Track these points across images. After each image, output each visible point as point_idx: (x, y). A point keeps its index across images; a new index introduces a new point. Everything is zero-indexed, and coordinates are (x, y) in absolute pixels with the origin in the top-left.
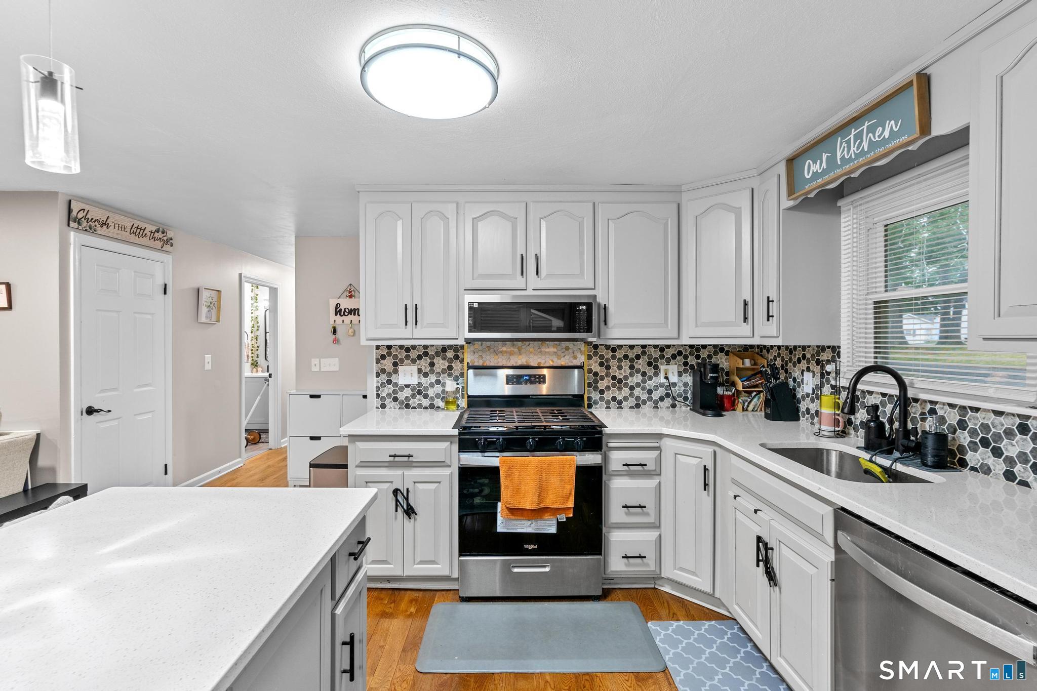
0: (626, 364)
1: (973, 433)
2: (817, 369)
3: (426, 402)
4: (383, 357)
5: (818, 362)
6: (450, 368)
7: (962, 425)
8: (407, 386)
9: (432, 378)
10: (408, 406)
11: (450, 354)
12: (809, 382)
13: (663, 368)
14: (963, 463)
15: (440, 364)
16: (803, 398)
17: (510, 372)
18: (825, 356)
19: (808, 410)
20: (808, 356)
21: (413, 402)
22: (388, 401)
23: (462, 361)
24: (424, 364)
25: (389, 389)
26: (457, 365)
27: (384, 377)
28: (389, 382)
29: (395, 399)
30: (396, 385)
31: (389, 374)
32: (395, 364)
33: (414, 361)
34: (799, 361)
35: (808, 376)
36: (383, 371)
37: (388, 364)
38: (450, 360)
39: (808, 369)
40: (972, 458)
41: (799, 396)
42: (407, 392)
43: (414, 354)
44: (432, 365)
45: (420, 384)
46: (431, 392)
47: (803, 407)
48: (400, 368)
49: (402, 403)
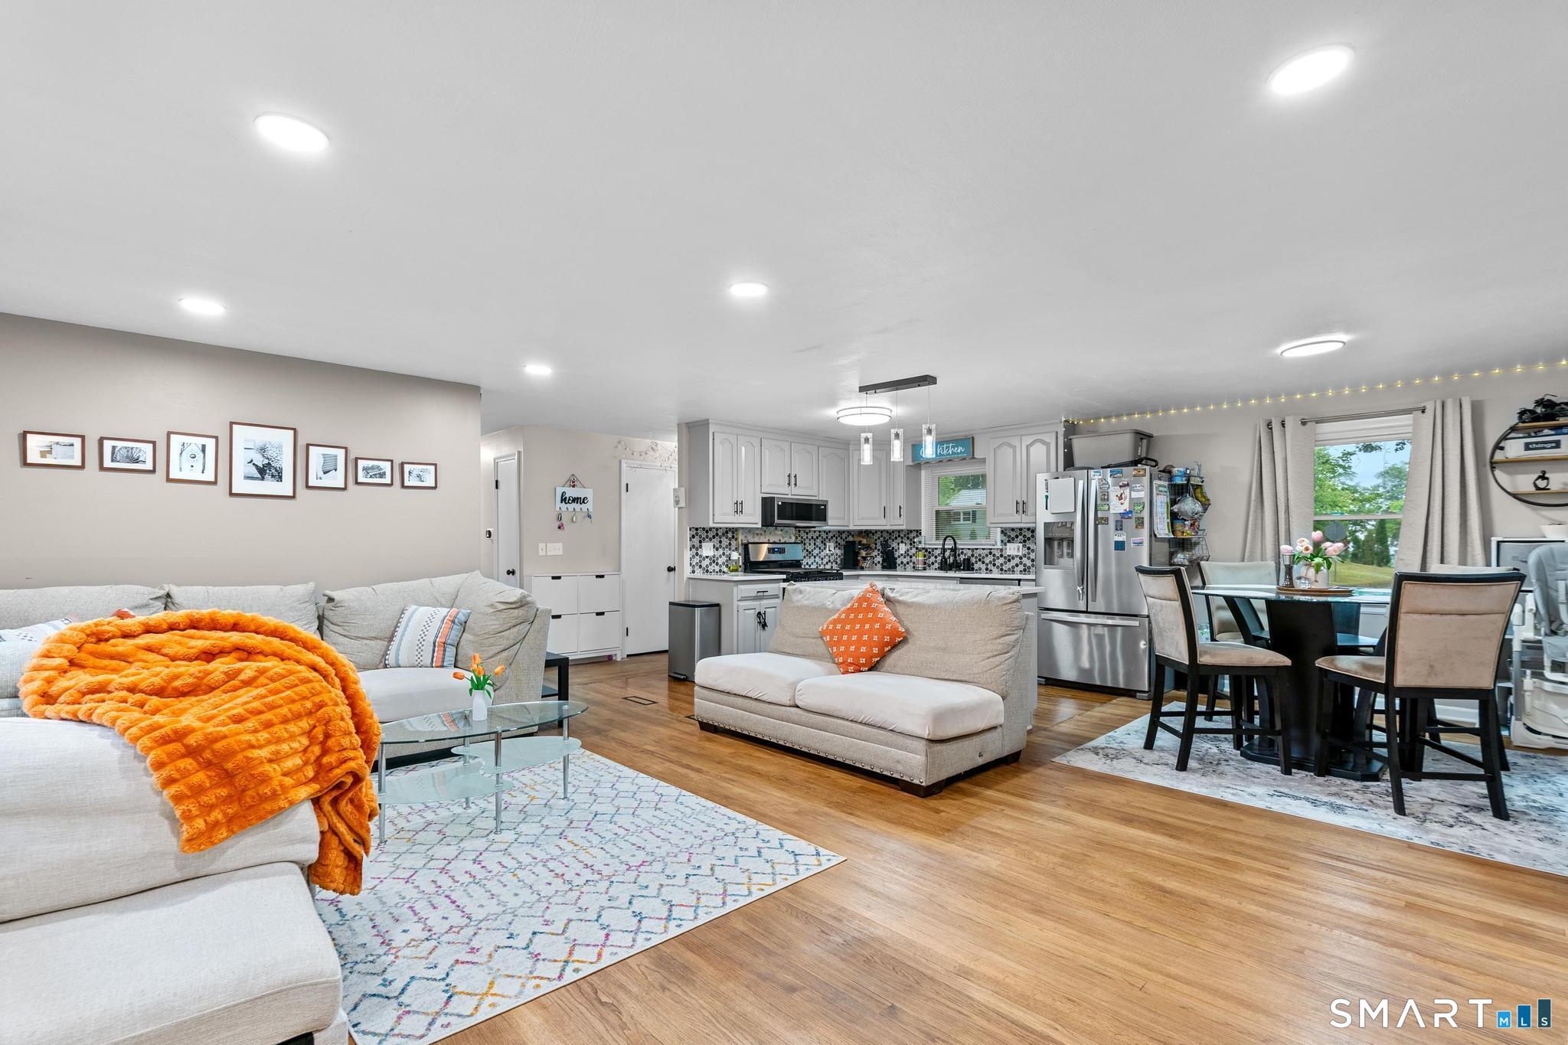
0: (812, 542)
1: (976, 557)
2: (908, 542)
3: (717, 568)
4: (693, 536)
5: (908, 538)
6: (730, 544)
7: (973, 555)
8: (707, 557)
9: (721, 551)
10: (707, 571)
11: (730, 535)
12: (903, 548)
13: (828, 544)
14: (973, 569)
15: (725, 542)
16: (899, 557)
17: (771, 546)
18: (911, 535)
19: (902, 563)
20: (902, 535)
21: (710, 569)
22: (697, 567)
23: (736, 540)
24: (716, 541)
25: (697, 559)
26: (734, 543)
27: (694, 550)
28: (697, 554)
29: (700, 567)
30: (701, 556)
31: (697, 549)
32: (700, 542)
33: (711, 540)
34: (896, 538)
35: (902, 546)
36: (694, 546)
37: (696, 540)
38: (730, 540)
39: (902, 542)
40: (976, 566)
41: (896, 556)
42: (707, 561)
43: (711, 535)
44: (720, 542)
45: (714, 556)
46: (720, 561)
47: (899, 561)
48: (703, 544)
49: (704, 569)
